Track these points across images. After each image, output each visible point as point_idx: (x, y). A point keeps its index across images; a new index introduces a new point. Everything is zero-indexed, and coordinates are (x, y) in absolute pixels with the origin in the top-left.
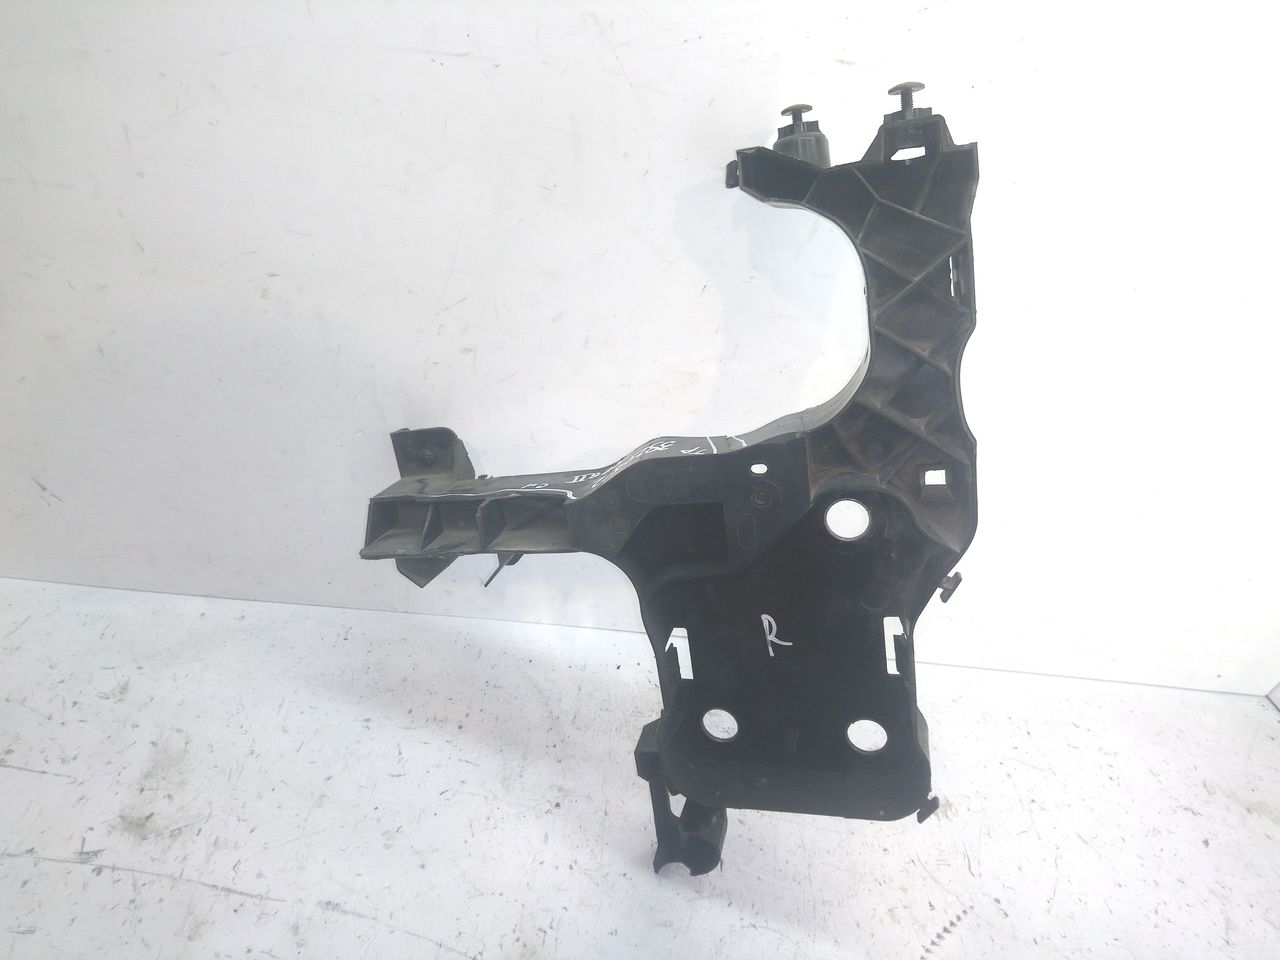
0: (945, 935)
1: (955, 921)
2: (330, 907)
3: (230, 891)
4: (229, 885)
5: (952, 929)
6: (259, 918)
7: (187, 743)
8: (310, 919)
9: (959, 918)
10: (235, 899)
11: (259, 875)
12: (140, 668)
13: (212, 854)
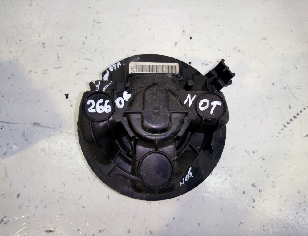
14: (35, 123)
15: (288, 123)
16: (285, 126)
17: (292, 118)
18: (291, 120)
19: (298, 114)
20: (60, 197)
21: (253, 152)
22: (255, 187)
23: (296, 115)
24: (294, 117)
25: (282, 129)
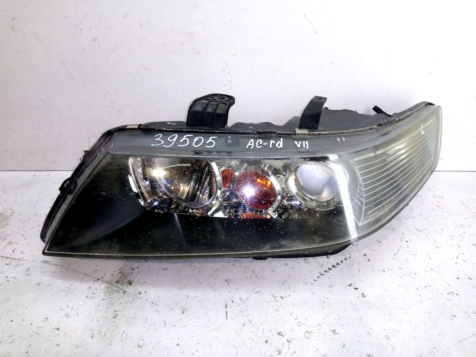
0: (333, 268)
1: (339, 262)
2: (46, 262)
3: (8, 258)
4: (9, 256)
5: (337, 266)
6: (16, 266)
7: (12, 213)
8: (35, 267)
9: (342, 262)
10: (8, 261)
11: (22, 253)
12: (5, 192)
13: (6, 246)
14: (45, 261)
15: (325, 271)
16: (322, 274)
17: (331, 267)
18: (329, 269)
19: (338, 264)
20: (35, 332)
21: (282, 298)
22: (282, 335)
23: (335, 264)
24: (334, 266)
25: (318, 277)
